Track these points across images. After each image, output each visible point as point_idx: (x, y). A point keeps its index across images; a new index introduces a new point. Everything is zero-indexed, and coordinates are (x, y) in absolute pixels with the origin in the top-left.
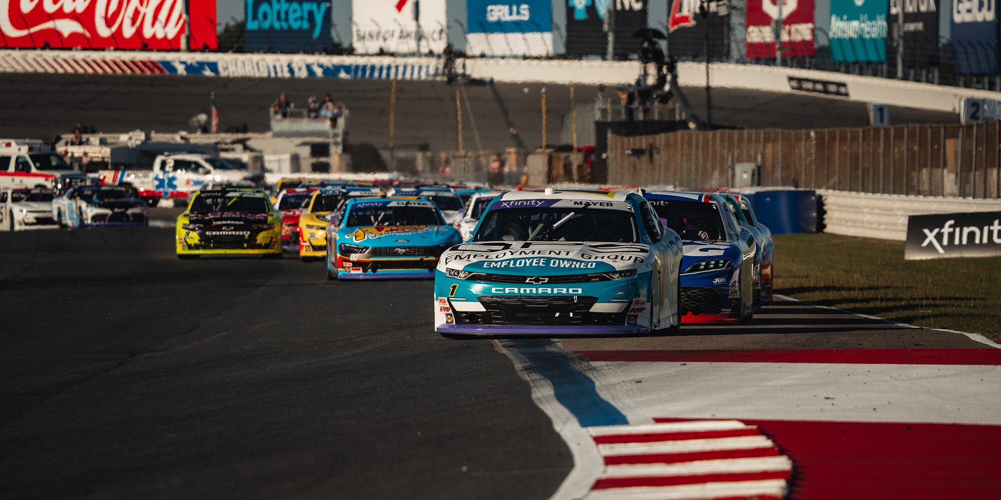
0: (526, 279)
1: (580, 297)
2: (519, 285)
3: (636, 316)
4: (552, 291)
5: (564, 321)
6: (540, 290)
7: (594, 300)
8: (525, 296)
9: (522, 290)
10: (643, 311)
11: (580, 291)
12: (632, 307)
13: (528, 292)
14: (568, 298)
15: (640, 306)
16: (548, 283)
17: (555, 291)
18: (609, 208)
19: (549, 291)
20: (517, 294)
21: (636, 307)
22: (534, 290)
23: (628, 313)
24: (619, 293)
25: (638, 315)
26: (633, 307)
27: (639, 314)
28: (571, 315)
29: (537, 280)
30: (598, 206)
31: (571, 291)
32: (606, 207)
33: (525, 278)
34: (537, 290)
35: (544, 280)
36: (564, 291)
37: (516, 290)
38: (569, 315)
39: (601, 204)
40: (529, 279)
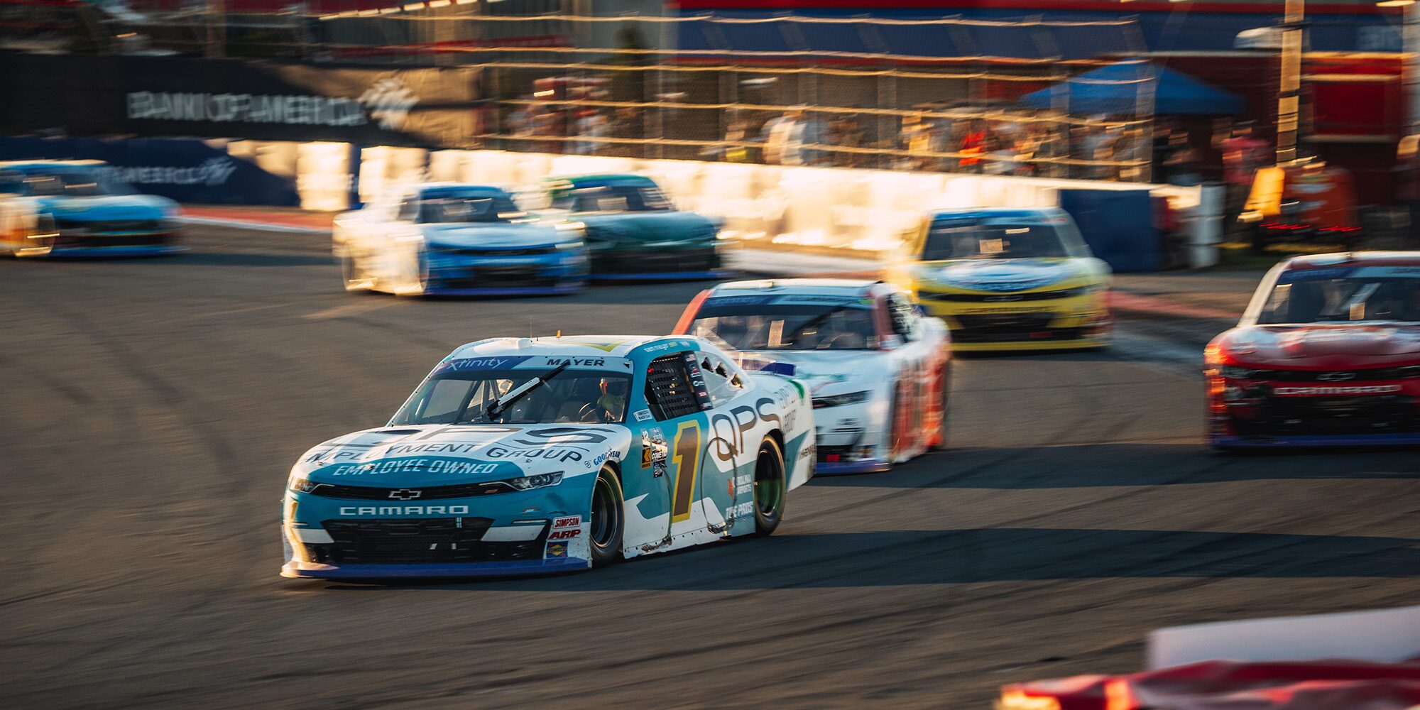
0: (389, 494)
1: (465, 518)
2: (378, 502)
3: (565, 544)
4: (425, 510)
5: (444, 556)
6: (408, 510)
7: (488, 523)
8: (387, 520)
9: (382, 510)
10: (576, 536)
11: (466, 509)
12: (552, 531)
13: (390, 512)
14: (448, 521)
15: (568, 528)
16: (421, 498)
17: (429, 510)
18: (598, 368)
19: (420, 510)
20: (374, 516)
21: (561, 530)
22: (399, 510)
23: (548, 541)
24: (528, 511)
25: (567, 542)
26: (555, 531)
27: (570, 540)
28: (454, 546)
29: (405, 494)
30: (581, 366)
31: (452, 509)
32: (592, 367)
33: (388, 491)
34: (403, 510)
35: (415, 494)
36: (442, 510)
37: (373, 511)
38: (451, 547)
39: (587, 363)
40: (393, 492)
